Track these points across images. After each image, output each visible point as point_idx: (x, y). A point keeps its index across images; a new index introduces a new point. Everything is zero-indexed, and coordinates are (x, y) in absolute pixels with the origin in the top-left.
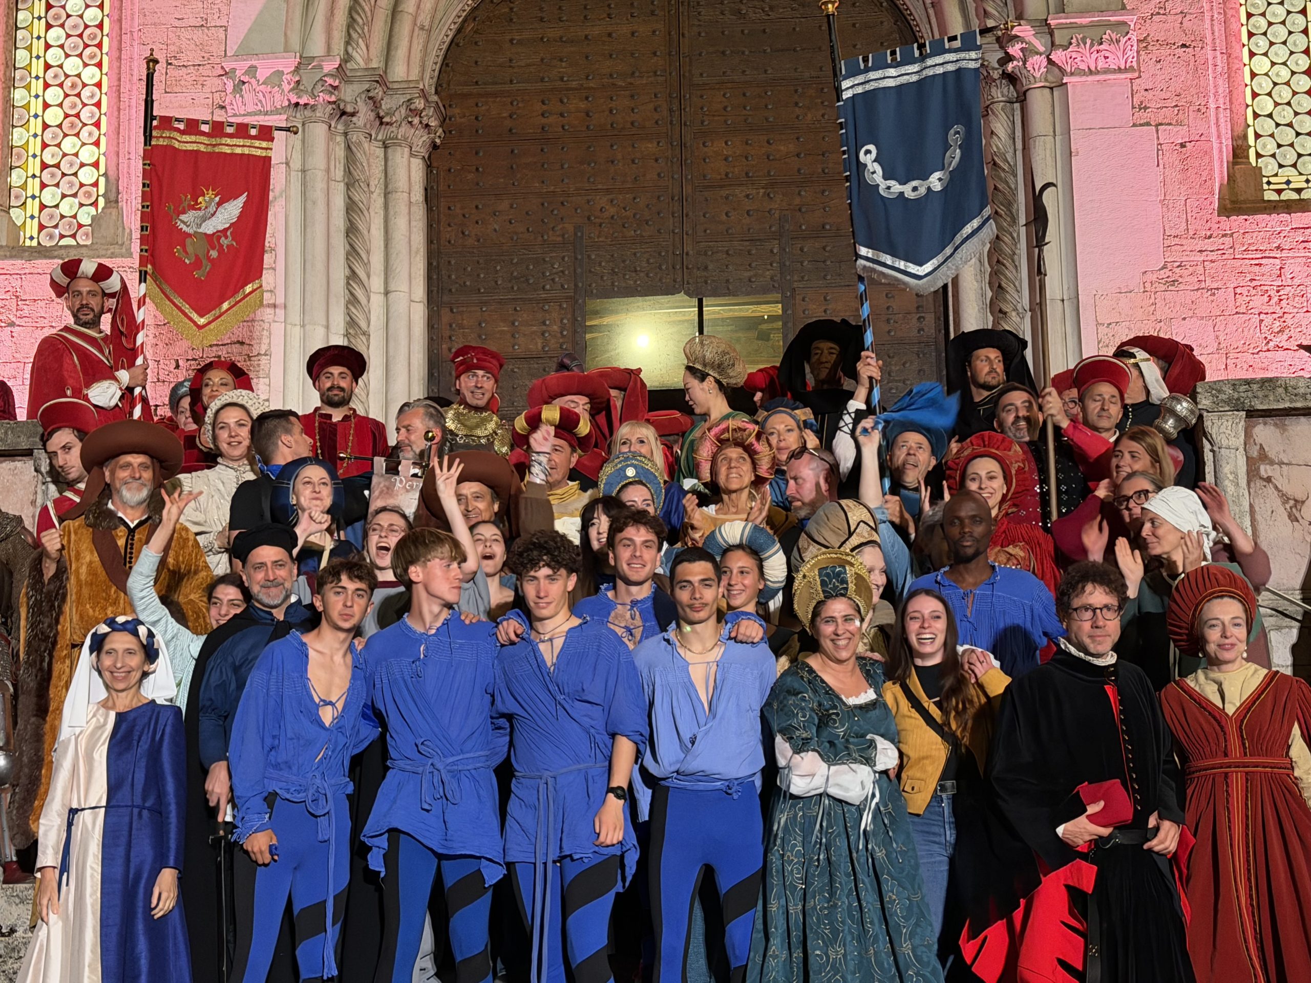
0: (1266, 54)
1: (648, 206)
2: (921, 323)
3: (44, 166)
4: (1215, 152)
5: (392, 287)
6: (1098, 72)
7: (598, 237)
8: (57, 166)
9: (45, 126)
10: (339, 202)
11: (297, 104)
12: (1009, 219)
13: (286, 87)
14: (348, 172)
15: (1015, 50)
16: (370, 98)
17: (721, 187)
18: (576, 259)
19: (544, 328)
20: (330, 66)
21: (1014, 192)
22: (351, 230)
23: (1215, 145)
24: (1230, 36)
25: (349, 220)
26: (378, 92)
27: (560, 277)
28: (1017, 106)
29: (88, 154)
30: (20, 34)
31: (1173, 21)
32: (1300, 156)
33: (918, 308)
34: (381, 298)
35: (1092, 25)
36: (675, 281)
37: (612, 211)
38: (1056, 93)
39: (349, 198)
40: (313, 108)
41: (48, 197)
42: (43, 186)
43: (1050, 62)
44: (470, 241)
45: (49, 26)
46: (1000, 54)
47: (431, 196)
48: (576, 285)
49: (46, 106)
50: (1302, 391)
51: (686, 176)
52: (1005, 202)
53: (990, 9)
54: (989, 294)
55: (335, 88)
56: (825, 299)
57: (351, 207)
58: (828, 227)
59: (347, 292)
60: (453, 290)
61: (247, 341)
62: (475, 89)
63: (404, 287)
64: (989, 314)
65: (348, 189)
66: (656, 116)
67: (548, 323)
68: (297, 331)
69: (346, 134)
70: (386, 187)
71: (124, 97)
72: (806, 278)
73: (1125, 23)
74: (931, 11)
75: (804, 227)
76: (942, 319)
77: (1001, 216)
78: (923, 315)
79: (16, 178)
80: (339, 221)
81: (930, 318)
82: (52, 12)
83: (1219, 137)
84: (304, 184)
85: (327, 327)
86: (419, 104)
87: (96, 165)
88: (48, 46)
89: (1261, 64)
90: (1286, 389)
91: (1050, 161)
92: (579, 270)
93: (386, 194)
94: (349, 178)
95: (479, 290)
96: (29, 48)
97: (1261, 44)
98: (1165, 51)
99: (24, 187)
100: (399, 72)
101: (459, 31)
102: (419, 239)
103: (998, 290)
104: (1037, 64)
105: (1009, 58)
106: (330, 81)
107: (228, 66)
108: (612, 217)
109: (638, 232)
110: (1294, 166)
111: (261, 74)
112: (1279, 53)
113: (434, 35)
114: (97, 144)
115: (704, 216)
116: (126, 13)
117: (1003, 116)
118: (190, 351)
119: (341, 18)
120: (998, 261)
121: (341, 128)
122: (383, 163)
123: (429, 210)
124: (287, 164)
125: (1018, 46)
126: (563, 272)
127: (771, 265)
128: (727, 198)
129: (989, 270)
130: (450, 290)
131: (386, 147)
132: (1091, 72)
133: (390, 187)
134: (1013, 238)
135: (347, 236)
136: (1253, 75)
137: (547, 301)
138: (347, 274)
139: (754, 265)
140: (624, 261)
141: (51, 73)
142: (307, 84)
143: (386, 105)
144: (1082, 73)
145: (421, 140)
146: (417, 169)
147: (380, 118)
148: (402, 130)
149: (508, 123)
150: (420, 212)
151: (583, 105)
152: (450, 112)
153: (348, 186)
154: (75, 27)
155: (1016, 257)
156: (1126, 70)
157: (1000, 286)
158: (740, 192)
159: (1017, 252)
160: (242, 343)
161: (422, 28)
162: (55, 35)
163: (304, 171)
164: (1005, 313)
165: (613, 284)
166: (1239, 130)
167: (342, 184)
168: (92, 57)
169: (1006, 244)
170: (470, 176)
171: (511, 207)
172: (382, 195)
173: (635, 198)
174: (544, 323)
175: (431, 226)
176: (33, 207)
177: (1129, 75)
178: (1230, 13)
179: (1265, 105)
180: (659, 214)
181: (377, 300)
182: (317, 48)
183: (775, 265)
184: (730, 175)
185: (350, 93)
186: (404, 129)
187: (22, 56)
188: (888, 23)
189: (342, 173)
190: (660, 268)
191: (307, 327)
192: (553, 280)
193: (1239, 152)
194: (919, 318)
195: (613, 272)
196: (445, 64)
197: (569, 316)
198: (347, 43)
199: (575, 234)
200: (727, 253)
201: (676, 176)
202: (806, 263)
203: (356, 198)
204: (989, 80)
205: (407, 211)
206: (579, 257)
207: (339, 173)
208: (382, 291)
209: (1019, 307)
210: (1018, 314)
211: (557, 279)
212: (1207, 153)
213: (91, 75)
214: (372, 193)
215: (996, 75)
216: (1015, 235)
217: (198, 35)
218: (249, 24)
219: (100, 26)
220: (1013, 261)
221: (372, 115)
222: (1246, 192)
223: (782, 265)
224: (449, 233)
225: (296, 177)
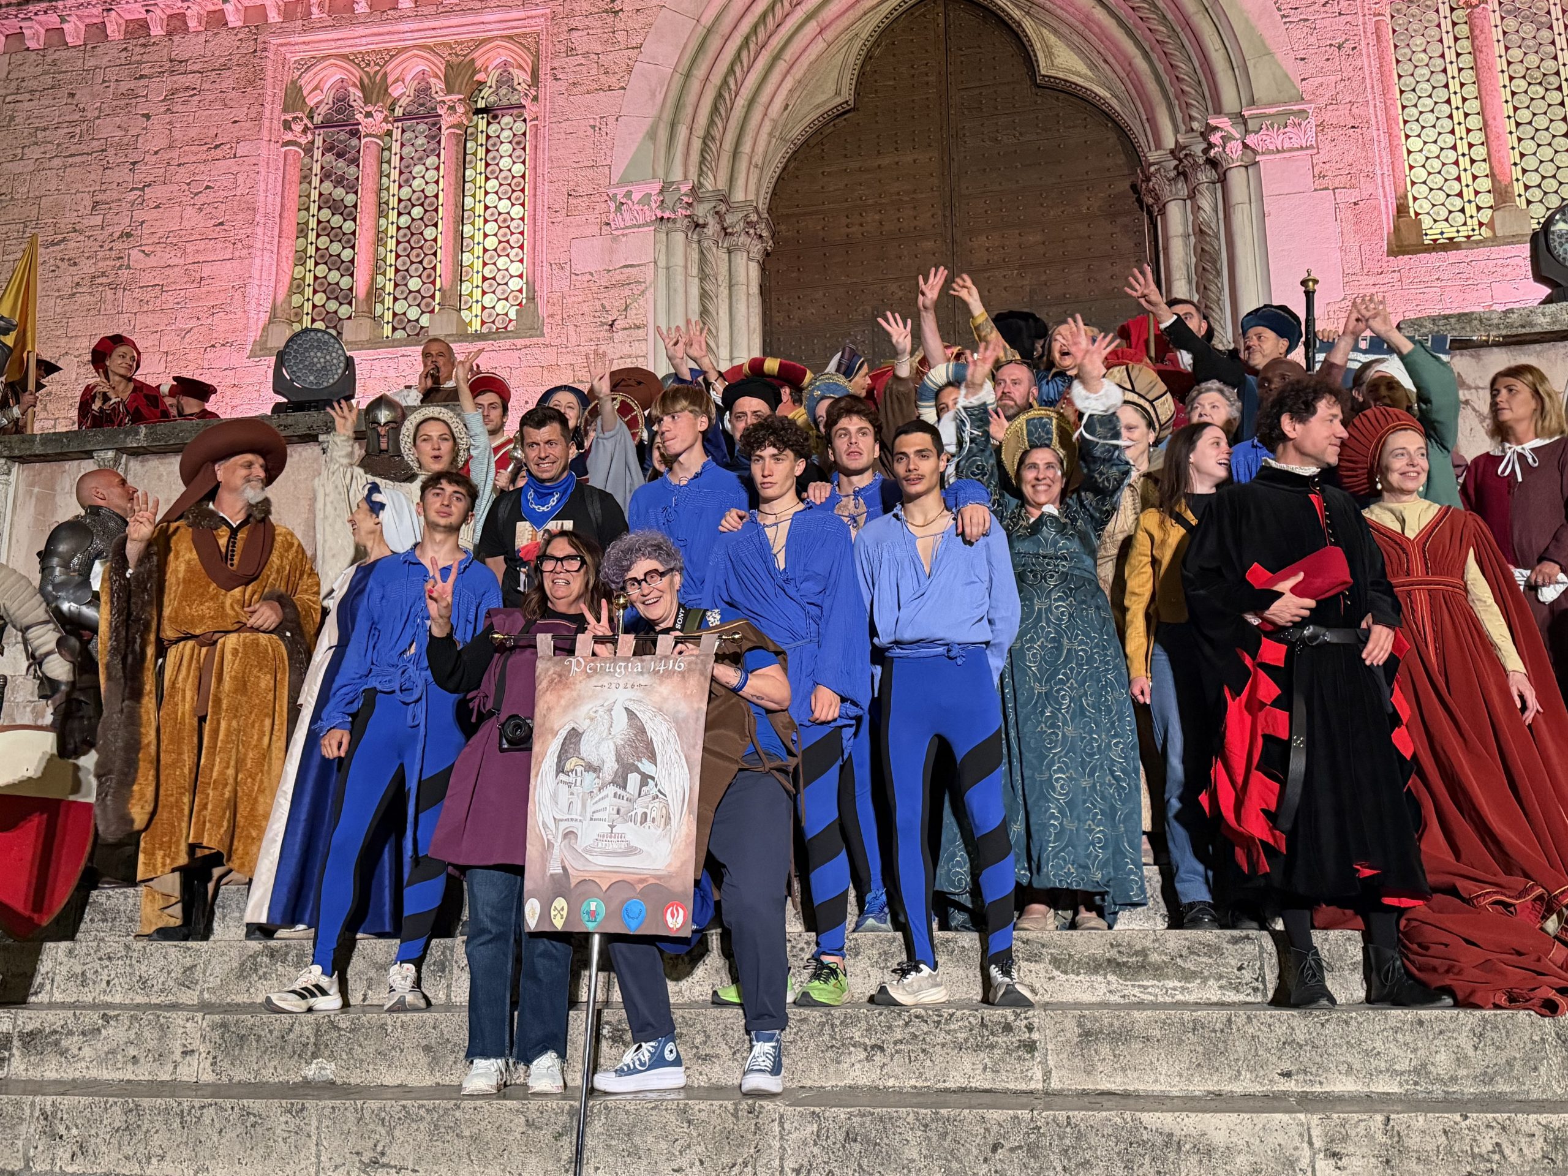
0: (1419, 136)
3: (484, 279)
4: (1383, 208)
5: (734, 355)
6: (1284, 151)
8: (494, 278)
9: (485, 250)
10: (695, 291)
11: (662, 218)
12: (1214, 273)
13: (654, 206)
14: (701, 270)
15: (1215, 138)
16: (717, 213)
20: (685, 188)
21: (1218, 253)
23: (1383, 203)
24: (1390, 120)
25: (703, 305)
26: (723, 208)
28: (1218, 185)
29: (515, 268)
30: (467, 186)
31: (1344, 110)
32: (1450, 212)
35: (1278, 114)
37: (900, 294)
38: (1250, 170)
39: (703, 289)
40: (674, 221)
41: (488, 300)
42: (484, 293)
43: (1245, 146)
44: (794, 323)
45: (487, 179)
46: (1204, 146)
47: (764, 291)
49: (486, 236)
50: (1495, 321)
52: (1210, 260)
53: (1194, 114)
55: (690, 205)
57: (704, 295)
58: (1069, 295)
62: (796, 210)
65: (701, 282)
66: (933, 221)
69: (699, 242)
70: (730, 281)
71: (539, 222)
73: (1304, 111)
74: (1147, 125)
75: (1050, 297)
77: (1208, 271)
79: (466, 288)
82: (490, 169)
83: (1385, 196)
84: (668, 277)
86: (754, 218)
87: (521, 276)
88: (486, 193)
89: (1415, 144)
90: (1481, 321)
91: (1247, 223)
93: (731, 287)
94: (702, 275)
96: (474, 196)
97: (1415, 128)
98: (1337, 133)
99: (471, 295)
100: (739, 196)
101: (784, 169)
102: (756, 321)
104: (1234, 148)
105: (1211, 146)
106: (686, 199)
107: (611, 192)
108: (902, 298)
110: (1446, 220)
111: (636, 197)
112: (1430, 134)
113: (766, 170)
114: (521, 261)
116: (540, 161)
117: (1207, 194)
119: (695, 157)
120: (1206, 306)
121: (695, 237)
122: (727, 264)
123: (764, 302)
124: (655, 262)
125: (1219, 134)
128: (990, 278)
131: (729, 252)
132: (1278, 151)
133: (733, 281)
134: (1218, 288)
136: (1409, 152)
141: (489, 212)
142: (669, 202)
143: (729, 219)
144: (1271, 152)
145: (756, 248)
146: (754, 270)
147: (724, 229)
148: (741, 239)
149: (821, 233)
150: (756, 301)
151: (877, 217)
152: (778, 228)
153: (702, 280)
154: (506, 178)
155: (1221, 303)
156: (1307, 148)
158: (1000, 272)
159: (1222, 298)
161: (756, 166)
162: (492, 184)
163: (668, 268)
166: (1401, 191)
167: (697, 279)
168: (517, 199)
169: (1212, 293)
170: (794, 275)
171: (825, 295)
172: (727, 287)
175: (765, 312)
176: (477, 309)
177: (1309, 152)
178: (1389, 102)
179: (1421, 174)
182: (677, 175)
184: (992, 261)
185: (702, 211)
186: (743, 238)
187: (469, 202)
188: (1112, 137)
189: (697, 271)
193: (1402, 210)
196: (774, 193)
198: (700, 175)
203: (707, 288)
204: (1195, 166)
205: (746, 301)
207: (695, 271)
208: (727, 358)
212: (1377, 208)
213: (516, 212)
214: (720, 285)
215: (1201, 161)
216: (1220, 283)
217: (590, 173)
218: (627, 162)
219: (523, 176)
221: (718, 227)
222: (1410, 239)
224: (778, 318)
225: (662, 273)
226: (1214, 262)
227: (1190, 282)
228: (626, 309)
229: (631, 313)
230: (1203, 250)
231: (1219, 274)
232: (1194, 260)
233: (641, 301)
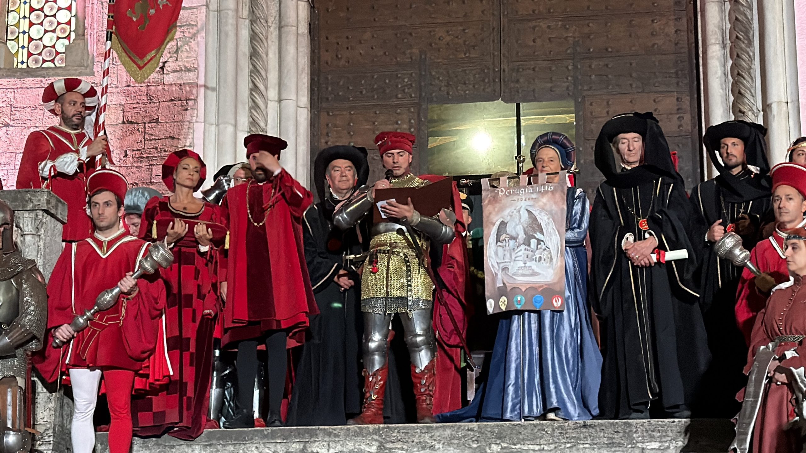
1: (474, 35)
2: (681, 121)
3: (32, 10)
5: (283, 97)
7: (438, 58)
8: (41, 10)
10: (245, 33)
12: (746, 42)
14: (252, 12)
17: (529, 21)
18: (421, 74)
19: (396, 126)
21: (750, 22)
22: (254, 54)
25: (253, 48)
27: (409, 89)
33: (678, 109)
34: (276, 104)
36: (495, 91)
37: (448, 38)
39: (253, 30)
41: (35, 32)
42: (31, 24)
44: (342, 62)
47: (313, 29)
48: (421, 95)
51: (504, 13)
52: (743, 29)
54: (732, 98)
56: (608, 103)
57: (254, 37)
58: (610, 50)
59: (250, 100)
60: (330, 99)
61: (177, 136)
63: (293, 97)
64: (731, 114)
65: (252, 24)
67: (399, 122)
68: (213, 128)
70: (280, 22)
72: (593, 88)
75: (591, 50)
76: (697, 118)
77: (740, 39)
78: (682, 115)
79: (13, 18)
80: (245, 48)
81: (687, 117)
84: (219, 21)
85: (235, 126)
87: (69, 9)
92: (423, 84)
93: (280, 28)
94: (252, 17)
95: (349, 98)
99: (17, 25)
102: (304, 61)
103: (738, 94)
108: (448, 44)
109: (467, 55)
115: (517, 42)
118: (135, 144)
120: (739, 74)
122: (278, 5)
123: (312, 40)
124: (207, 6)
126: (411, 85)
127: (567, 79)
128: (534, 28)
129: (732, 80)
130: (327, 99)
133: (283, 23)
134: (750, 56)
135: (251, 59)
137: (398, 106)
138: (250, 86)
139: (553, 79)
140: (456, 77)
150: (305, 42)
153: (252, 22)
155: (752, 71)
157: (740, 93)
158: (543, 25)
159: (753, 66)
160: (173, 138)
163: (219, 11)
164: (744, 113)
165: (448, 93)
167: (248, 21)
169: (744, 61)
170: (342, 15)
171: (373, 37)
172: (277, 30)
173: (464, 30)
174: (397, 123)
175: (314, 51)
176: (23, 40)
180: (482, 41)
181: (272, 107)
183: (569, 78)
184: (536, 12)
189: (247, 12)
190: (483, 81)
191: (221, 126)
192: (404, 91)
194: (678, 118)
195: (448, 85)
197: (416, 117)
199: (421, 57)
200: (534, 69)
201: (495, 13)
202: (593, 77)
203: (258, 31)
205: (295, 40)
206: (423, 73)
207: (245, 13)
208: (276, 99)
209: (754, 109)
210: (753, 114)
211: (406, 90)
214: (270, 27)
216: (751, 54)
220: (749, 73)
223: (575, 78)
224: (326, 57)
225: (213, 16)
226: (747, 31)
227: (724, 47)
228: (177, 52)
229: (183, 55)
230: (737, 19)
231: (750, 43)
232: (729, 26)
233: (193, 43)
